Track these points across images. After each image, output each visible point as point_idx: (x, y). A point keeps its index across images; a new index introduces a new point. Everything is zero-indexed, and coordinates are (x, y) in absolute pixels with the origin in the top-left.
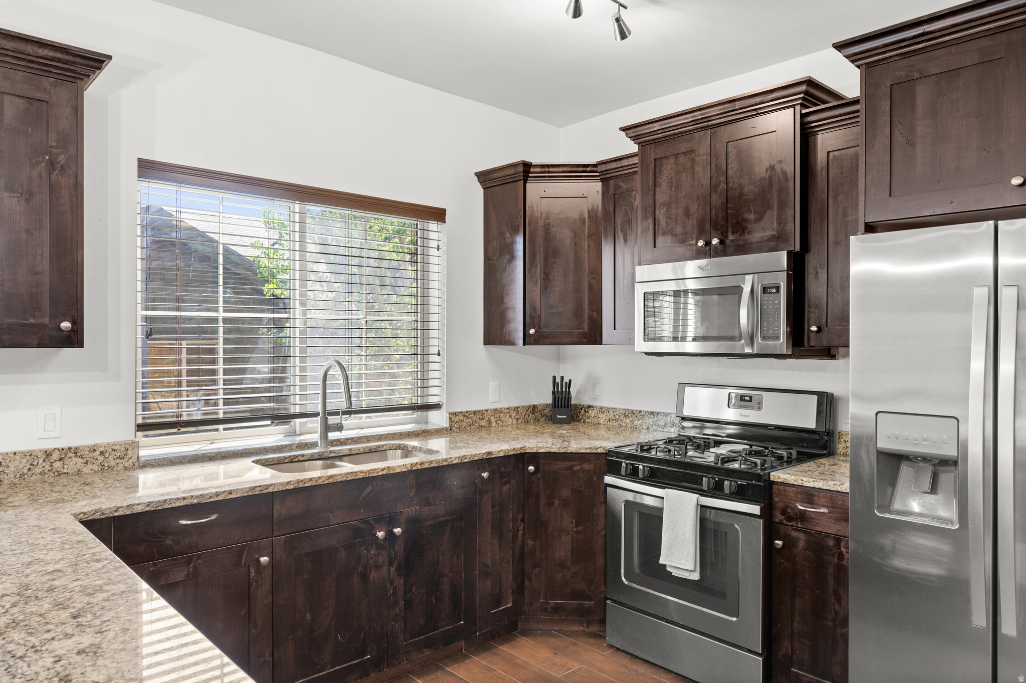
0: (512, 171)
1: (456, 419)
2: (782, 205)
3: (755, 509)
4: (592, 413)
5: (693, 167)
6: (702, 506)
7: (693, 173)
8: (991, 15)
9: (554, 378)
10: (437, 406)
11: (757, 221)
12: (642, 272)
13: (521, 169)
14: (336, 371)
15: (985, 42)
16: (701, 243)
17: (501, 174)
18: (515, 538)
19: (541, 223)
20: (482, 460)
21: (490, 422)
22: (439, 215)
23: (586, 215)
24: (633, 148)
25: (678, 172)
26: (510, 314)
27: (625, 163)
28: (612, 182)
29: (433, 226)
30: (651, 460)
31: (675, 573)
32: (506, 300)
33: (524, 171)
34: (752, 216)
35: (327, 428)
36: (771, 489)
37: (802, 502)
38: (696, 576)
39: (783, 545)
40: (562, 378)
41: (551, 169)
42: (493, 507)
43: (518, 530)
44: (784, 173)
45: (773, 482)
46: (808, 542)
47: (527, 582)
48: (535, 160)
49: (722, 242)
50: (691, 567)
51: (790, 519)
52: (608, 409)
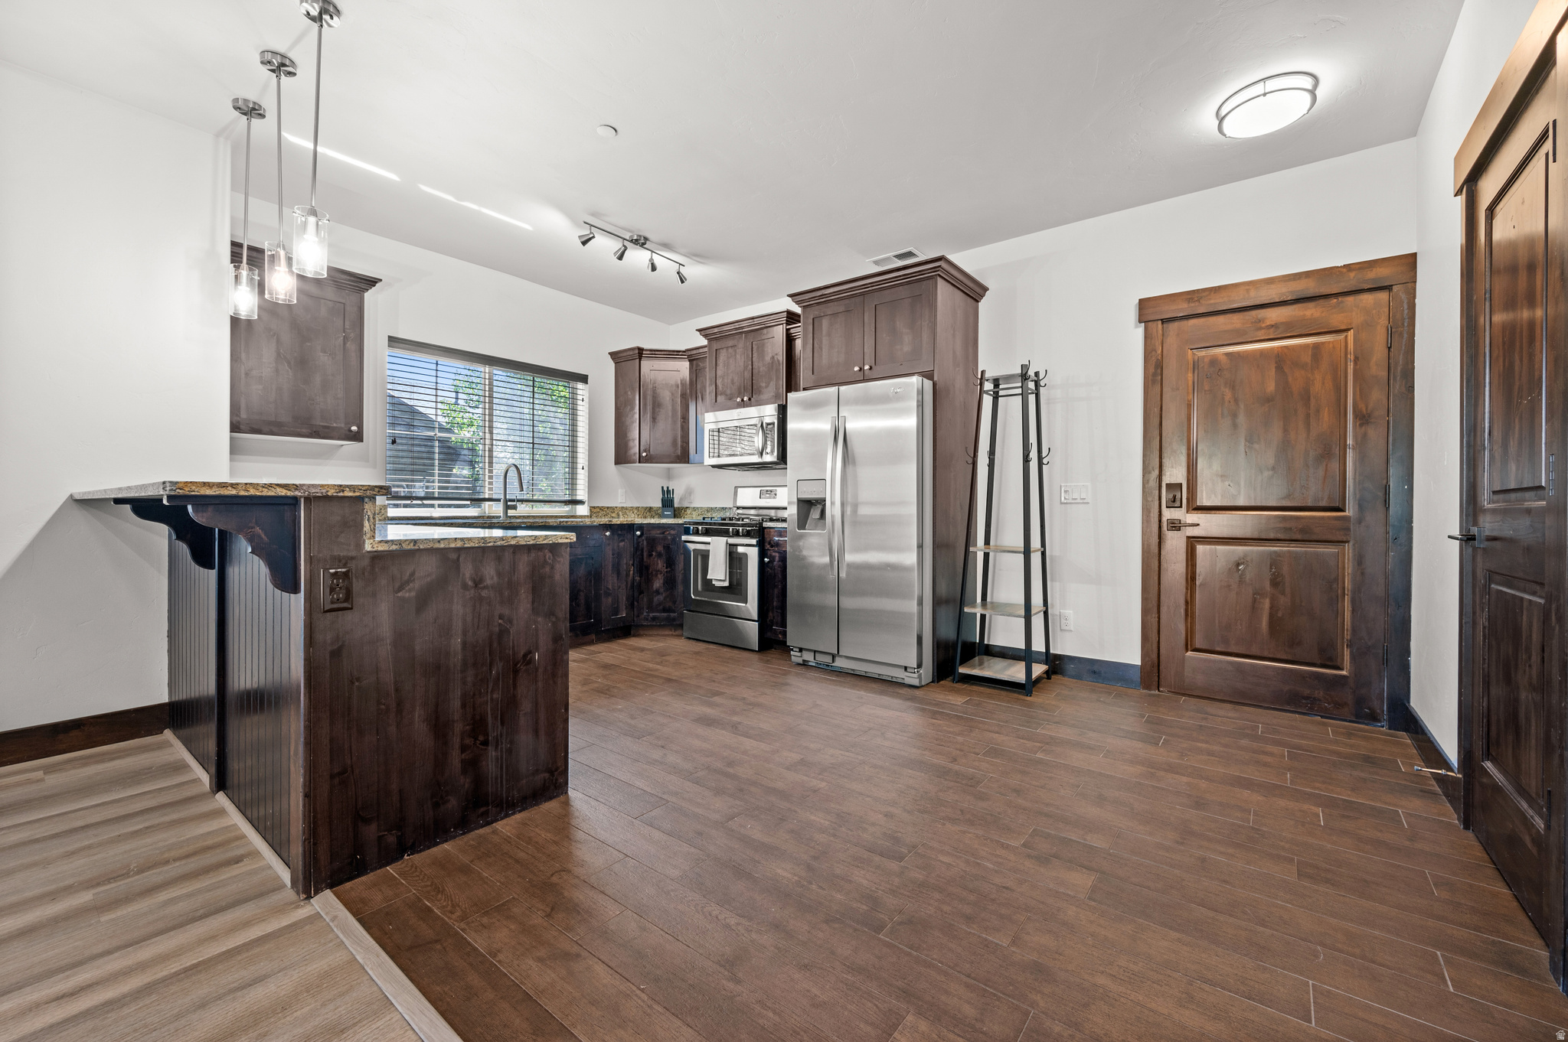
0: (631, 353)
1: (595, 511)
2: (778, 378)
3: (754, 541)
4: (689, 511)
5: (735, 355)
6: (730, 545)
7: (735, 358)
8: (847, 289)
9: (663, 487)
10: (581, 502)
11: (767, 387)
12: (709, 417)
13: (637, 352)
14: (512, 473)
15: (847, 301)
16: (739, 400)
17: (625, 354)
18: (627, 575)
19: (650, 386)
20: (606, 524)
21: (619, 515)
22: (584, 379)
23: (679, 382)
24: (705, 342)
25: (728, 358)
26: (631, 444)
27: (701, 351)
28: (695, 362)
29: (580, 385)
30: (707, 524)
31: (717, 584)
32: (629, 435)
33: (639, 353)
34: (764, 385)
35: (507, 507)
36: (763, 532)
37: (778, 536)
38: (726, 584)
39: (768, 562)
40: (668, 488)
41: (656, 353)
42: (613, 555)
43: (630, 571)
44: (778, 361)
45: (765, 528)
46: (779, 557)
47: (636, 603)
48: (646, 347)
49: (750, 399)
50: (723, 578)
51: (772, 546)
52: (698, 508)
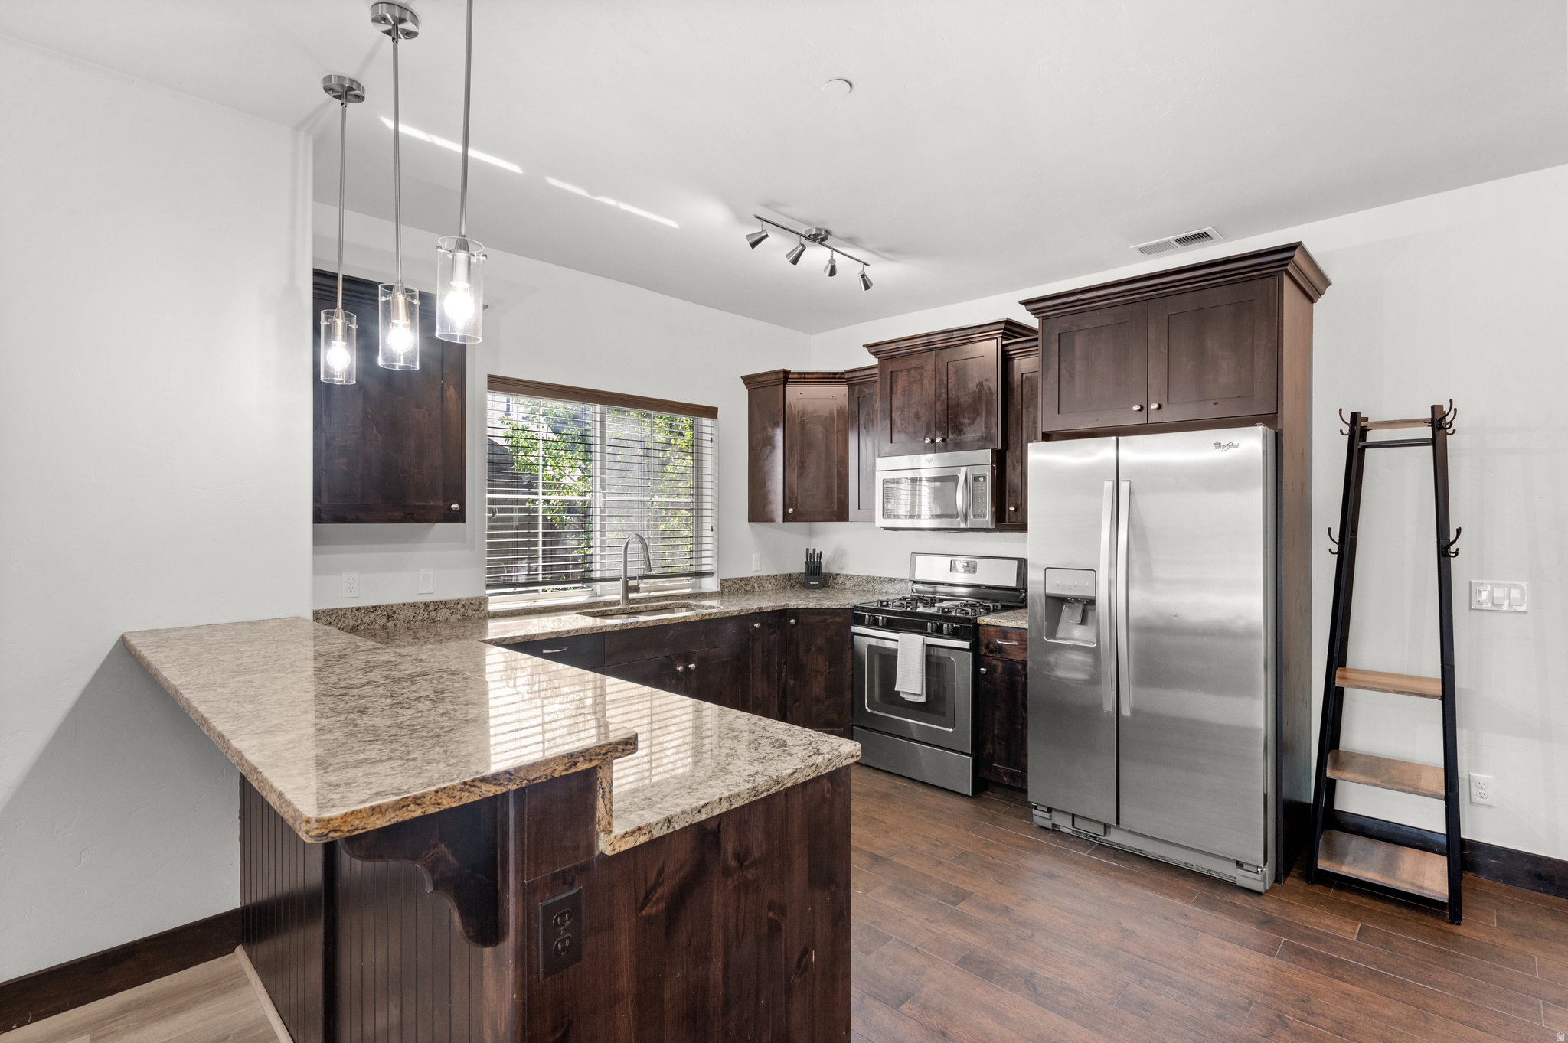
0: (774, 377)
1: (726, 584)
2: (989, 413)
3: (966, 645)
4: (839, 580)
5: (921, 380)
6: (927, 645)
7: (922, 384)
8: (1120, 292)
9: (808, 550)
10: (710, 574)
11: (971, 424)
12: (881, 463)
13: (782, 376)
14: (635, 544)
15: (1118, 310)
16: (927, 441)
17: (764, 378)
18: (780, 677)
19: (798, 420)
20: (755, 613)
21: (753, 588)
22: (712, 412)
23: (835, 414)
24: (874, 361)
25: (910, 383)
26: (772, 497)
27: (868, 372)
28: (857, 387)
29: (706, 422)
30: (889, 612)
31: (908, 698)
32: (768, 484)
33: (784, 378)
34: (966, 421)
35: (628, 589)
36: (978, 630)
37: (1000, 638)
38: (922, 699)
39: (987, 672)
40: (814, 550)
41: (806, 376)
42: (763, 652)
43: (782, 672)
44: (990, 389)
45: (980, 624)
46: (1004, 668)
47: (788, 714)
48: (793, 369)
49: (944, 440)
50: (919, 692)
51: (991, 651)
52: (853, 576)
